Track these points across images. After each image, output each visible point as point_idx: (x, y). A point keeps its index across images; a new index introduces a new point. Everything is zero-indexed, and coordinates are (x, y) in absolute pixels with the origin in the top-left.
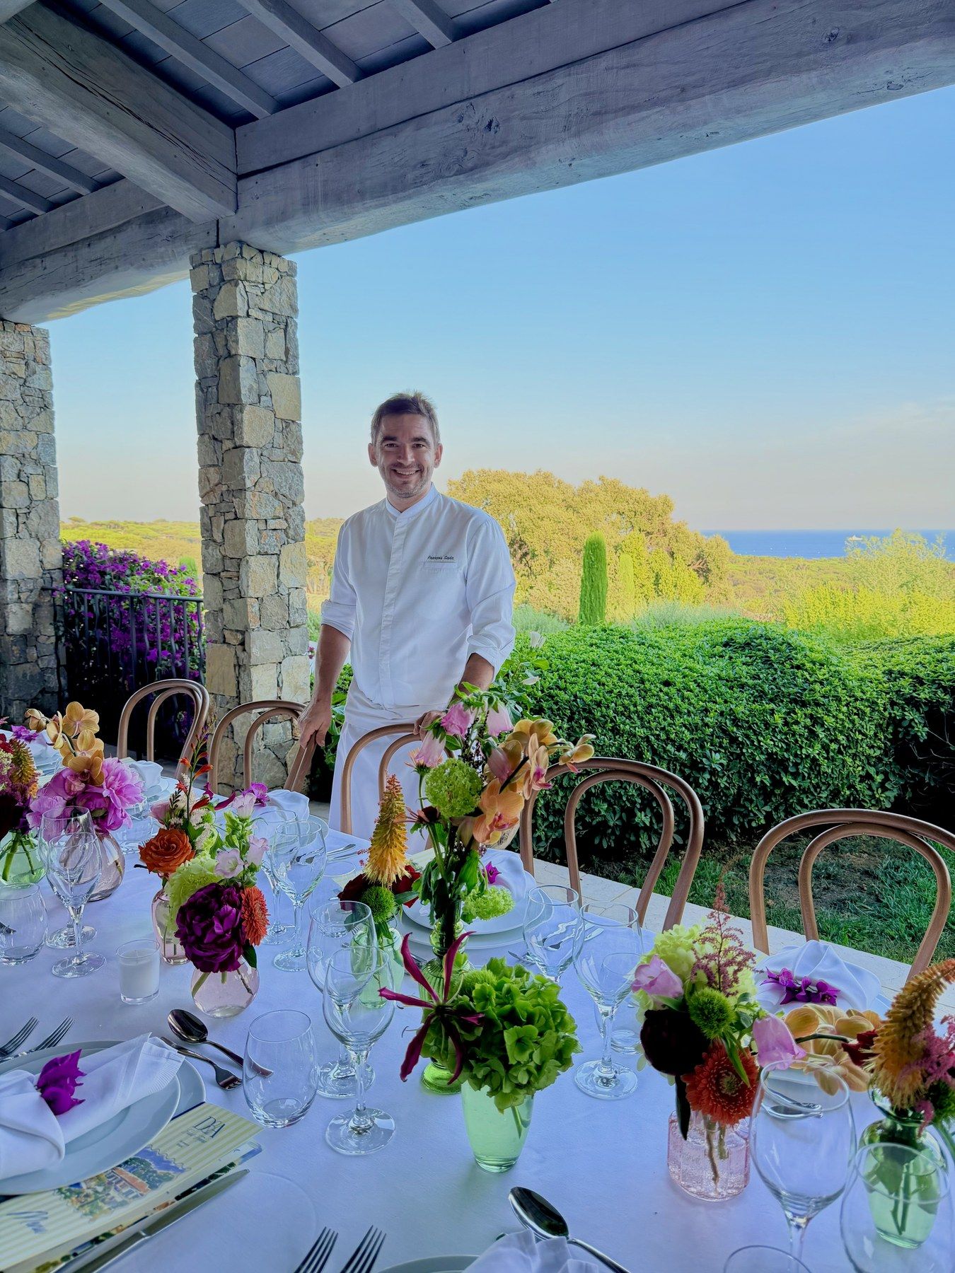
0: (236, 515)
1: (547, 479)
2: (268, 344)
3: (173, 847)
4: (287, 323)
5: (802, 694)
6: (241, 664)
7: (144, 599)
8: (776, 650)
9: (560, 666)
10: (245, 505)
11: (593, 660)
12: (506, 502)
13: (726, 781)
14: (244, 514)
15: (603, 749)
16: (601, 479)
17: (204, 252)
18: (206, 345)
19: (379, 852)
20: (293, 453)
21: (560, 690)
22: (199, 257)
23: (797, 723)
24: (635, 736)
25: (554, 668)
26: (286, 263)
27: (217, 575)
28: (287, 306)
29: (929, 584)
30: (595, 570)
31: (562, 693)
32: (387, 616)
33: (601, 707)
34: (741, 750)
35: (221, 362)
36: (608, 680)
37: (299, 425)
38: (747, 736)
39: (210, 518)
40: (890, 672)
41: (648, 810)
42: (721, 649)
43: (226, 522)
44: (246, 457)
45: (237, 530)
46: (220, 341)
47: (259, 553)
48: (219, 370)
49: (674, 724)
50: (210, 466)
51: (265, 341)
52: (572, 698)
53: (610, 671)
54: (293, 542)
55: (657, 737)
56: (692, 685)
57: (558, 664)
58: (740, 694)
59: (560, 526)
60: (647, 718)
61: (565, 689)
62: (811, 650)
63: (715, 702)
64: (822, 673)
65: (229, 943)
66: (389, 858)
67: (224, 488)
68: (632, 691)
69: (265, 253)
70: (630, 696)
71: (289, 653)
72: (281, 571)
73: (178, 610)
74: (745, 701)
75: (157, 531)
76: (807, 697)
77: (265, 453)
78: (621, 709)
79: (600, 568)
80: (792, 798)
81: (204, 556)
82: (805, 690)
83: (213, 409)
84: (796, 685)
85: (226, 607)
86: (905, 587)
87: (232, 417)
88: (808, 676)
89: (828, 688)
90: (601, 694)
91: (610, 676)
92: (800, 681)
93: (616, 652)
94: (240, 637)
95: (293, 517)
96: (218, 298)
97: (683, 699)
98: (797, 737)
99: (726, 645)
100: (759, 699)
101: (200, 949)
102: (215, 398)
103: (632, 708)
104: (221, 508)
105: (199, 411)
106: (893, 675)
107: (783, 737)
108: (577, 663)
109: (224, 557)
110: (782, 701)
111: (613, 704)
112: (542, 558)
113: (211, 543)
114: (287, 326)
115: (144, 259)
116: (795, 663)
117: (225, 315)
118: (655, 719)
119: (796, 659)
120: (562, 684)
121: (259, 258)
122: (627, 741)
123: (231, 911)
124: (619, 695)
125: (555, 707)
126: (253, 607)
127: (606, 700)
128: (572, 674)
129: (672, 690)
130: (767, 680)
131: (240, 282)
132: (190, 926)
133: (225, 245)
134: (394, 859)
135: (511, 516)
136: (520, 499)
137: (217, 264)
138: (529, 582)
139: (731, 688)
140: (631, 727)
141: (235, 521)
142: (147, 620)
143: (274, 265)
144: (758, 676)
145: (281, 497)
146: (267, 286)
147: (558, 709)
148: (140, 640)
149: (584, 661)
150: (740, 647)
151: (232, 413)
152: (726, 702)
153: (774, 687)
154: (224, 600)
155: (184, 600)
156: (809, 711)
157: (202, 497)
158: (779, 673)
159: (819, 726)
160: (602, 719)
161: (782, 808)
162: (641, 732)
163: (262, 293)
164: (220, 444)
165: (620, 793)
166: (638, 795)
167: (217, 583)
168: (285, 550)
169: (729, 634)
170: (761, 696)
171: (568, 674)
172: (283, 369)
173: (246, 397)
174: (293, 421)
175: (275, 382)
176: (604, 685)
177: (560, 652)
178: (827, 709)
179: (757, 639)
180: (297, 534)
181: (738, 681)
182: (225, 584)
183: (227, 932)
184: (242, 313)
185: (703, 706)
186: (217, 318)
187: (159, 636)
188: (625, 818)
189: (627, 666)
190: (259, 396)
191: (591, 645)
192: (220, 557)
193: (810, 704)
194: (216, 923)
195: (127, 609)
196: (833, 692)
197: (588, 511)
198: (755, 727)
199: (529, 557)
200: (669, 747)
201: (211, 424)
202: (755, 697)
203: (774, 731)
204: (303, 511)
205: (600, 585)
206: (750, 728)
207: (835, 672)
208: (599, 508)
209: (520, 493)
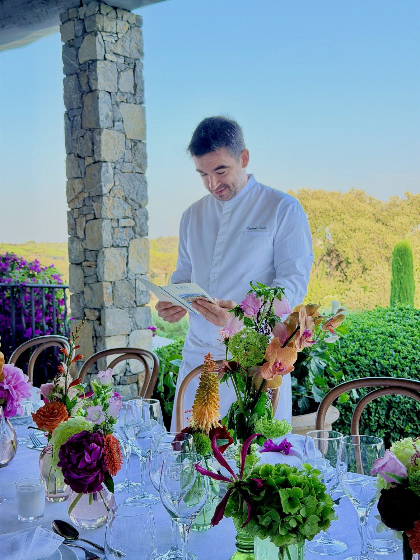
0: (95, 216)
1: (359, 196)
2: (120, 81)
3: (56, 413)
4: (135, 64)
6: (98, 335)
7: (22, 288)
9: (361, 337)
10: (102, 208)
11: (390, 332)
12: (322, 216)
14: (101, 214)
15: (399, 406)
16: (407, 195)
17: (70, 11)
18: (73, 82)
19: (200, 408)
20: (140, 166)
21: (361, 356)
22: (67, 15)
25: (356, 338)
26: (134, 17)
27: (80, 264)
28: (135, 51)
30: (403, 274)
31: (363, 358)
32: (214, 273)
35: (84, 95)
36: (403, 347)
37: (144, 144)
39: (75, 219)
43: (87, 221)
44: (103, 170)
45: (95, 228)
46: (84, 80)
47: (113, 246)
48: (83, 103)
50: (75, 178)
51: (118, 78)
52: (372, 363)
53: (405, 341)
54: (139, 237)
57: (359, 335)
59: (372, 236)
61: (365, 356)
65: (95, 470)
66: (206, 412)
67: (86, 195)
69: (118, 10)
71: (136, 327)
72: (130, 260)
73: (48, 297)
75: (28, 251)
77: (118, 166)
79: (407, 272)
81: (70, 250)
83: (77, 134)
85: (87, 290)
87: (92, 139)
90: (397, 359)
91: (405, 345)
93: (412, 326)
94: (97, 314)
95: (139, 217)
96: (82, 46)
101: (75, 472)
102: (80, 125)
104: (83, 211)
105: (67, 136)
108: (376, 335)
109: (85, 250)
111: (408, 368)
112: (355, 265)
113: (76, 239)
114: (135, 66)
115: (24, 19)
117: (87, 59)
120: (362, 351)
121: (113, 14)
123: (97, 448)
125: (356, 370)
126: (107, 289)
127: (401, 364)
128: (372, 343)
131: (99, 33)
132: (69, 457)
133: (87, 4)
134: (210, 413)
135: (327, 229)
136: (334, 213)
137: (80, 19)
138: (343, 286)
141: (94, 221)
142: (25, 306)
143: (125, 18)
145: (130, 201)
146: (120, 36)
147: (359, 372)
148: (19, 322)
149: (382, 333)
151: (92, 135)
154: (85, 284)
155: (53, 288)
157: (69, 203)
163: (116, 41)
164: (83, 160)
167: (79, 271)
168: (133, 244)
171: (368, 343)
172: (132, 100)
173: (104, 122)
174: (140, 141)
175: (125, 110)
176: (399, 352)
177: (361, 326)
180: (142, 230)
182: (86, 271)
183: (94, 461)
184: (100, 57)
186: (81, 62)
187: (34, 319)
190: (114, 122)
191: (389, 321)
192: (82, 250)
194: (86, 454)
195: (9, 298)
197: (396, 223)
199: (343, 265)
201: (76, 145)
204: (147, 212)
205: (408, 287)
208: (405, 220)
209: (334, 208)
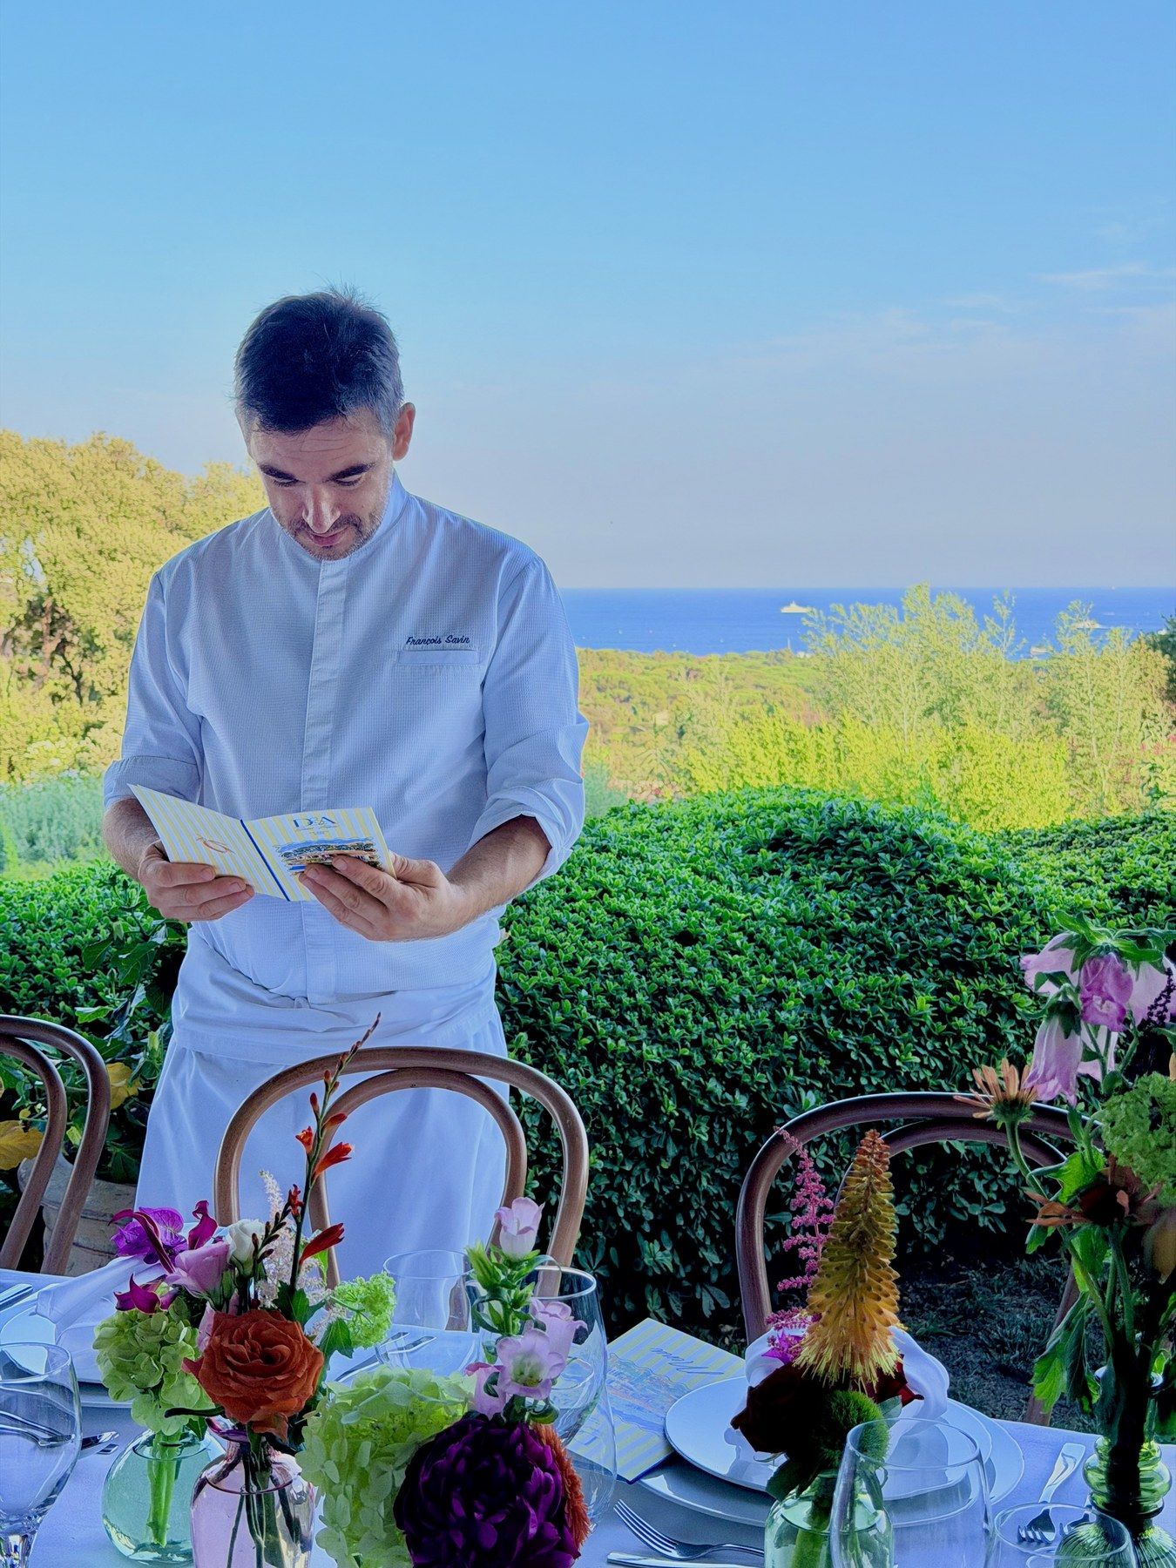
1: (120, 457)
5: (962, 948)
8: (896, 853)
13: (826, 1154)
23: (961, 1012)
24: (640, 1061)
29: (984, 709)
33: (559, 999)
34: (856, 1079)
36: (561, 934)
38: (864, 1047)
40: (1123, 894)
41: (665, 1237)
42: (771, 855)
49: (718, 1030)
55: (687, 1062)
56: (740, 940)
58: (835, 955)
60: (661, 1019)
62: (963, 850)
63: (791, 976)
64: (996, 900)
68: (619, 960)
70: (617, 972)
74: (849, 970)
76: (974, 953)
78: (602, 1002)
80: (951, 1182)
82: (967, 939)
84: (948, 930)
86: (936, 715)
88: (968, 908)
89: (1015, 931)
91: (561, 925)
92: (955, 919)
97: (727, 971)
98: (966, 1042)
99: (775, 845)
100: (877, 963)
103: (626, 1000)
106: (1132, 899)
107: (937, 1045)
110: (925, 966)
111: (584, 993)
116: (938, 880)
118: (677, 1021)
119: (939, 872)
122: (625, 1077)
123: (548, 1482)
124: (592, 969)
127: (570, 984)
129: (700, 952)
130: (885, 920)
139: (816, 941)
140: (628, 1043)
144: (867, 912)
150: (810, 850)
152: (813, 974)
153: (902, 934)
156: (982, 985)
158: (907, 903)
159: (1005, 1016)
160: (566, 1028)
161: (931, 1206)
162: (652, 1053)
165: (609, 1201)
166: (647, 1201)
169: (778, 821)
170: (880, 958)
176: (553, 948)
178: (1016, 978)
179: (847, 830)
181: (828, 926)
185: (769, 987)
188: (615, 1261)
189: (590, 901)
193: (982, 970)
194: (531, 1512)
196: (1024, 940)
198: (880, 1026)
200: (712, 1084)
202: (868, 960)
203: (917, 1032)
206: (870, 1029)
207: (1021, 896)
209: (52, 488)
